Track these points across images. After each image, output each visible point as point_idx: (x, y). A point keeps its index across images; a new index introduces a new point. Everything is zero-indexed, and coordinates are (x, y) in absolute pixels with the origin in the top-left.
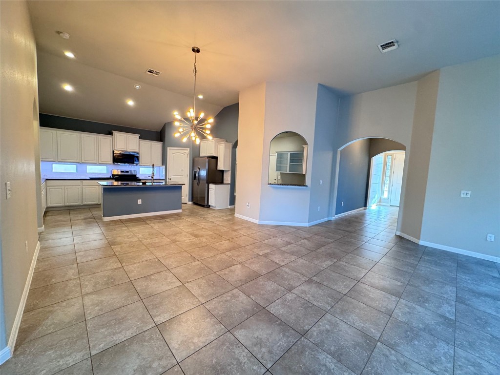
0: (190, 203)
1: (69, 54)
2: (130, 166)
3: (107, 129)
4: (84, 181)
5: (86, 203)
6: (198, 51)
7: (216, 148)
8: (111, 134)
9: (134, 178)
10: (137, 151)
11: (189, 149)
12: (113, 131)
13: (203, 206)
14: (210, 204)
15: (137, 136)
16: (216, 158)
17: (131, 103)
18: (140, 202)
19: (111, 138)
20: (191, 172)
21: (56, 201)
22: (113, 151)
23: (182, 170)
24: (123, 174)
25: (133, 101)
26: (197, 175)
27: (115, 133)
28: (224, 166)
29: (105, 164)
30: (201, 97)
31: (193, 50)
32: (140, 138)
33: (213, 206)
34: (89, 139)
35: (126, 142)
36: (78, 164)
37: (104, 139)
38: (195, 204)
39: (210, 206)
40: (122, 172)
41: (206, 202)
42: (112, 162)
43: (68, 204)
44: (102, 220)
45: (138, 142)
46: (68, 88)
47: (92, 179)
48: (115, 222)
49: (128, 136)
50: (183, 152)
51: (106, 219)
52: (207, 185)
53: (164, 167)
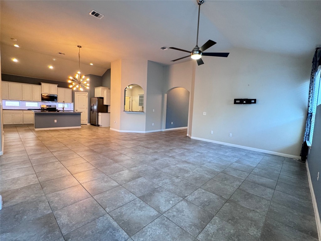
0: (89, 124)
1: (16, 46)
2: (52, 103)
3: (37, 81)
4: (24, 111)
5: (25, 123)
6: (81, 47)
7: (103, 93)
8: (40, 84)
9: (54, 109)
10: (57, 94)
11: (87, 93)
12: (41, 83)
13: (95, 125)
14: (99, 124)
15: (56, 86)
16: (103, 98)
17: (51, 67)
18: (56, 121)
19: (40, 87)
20: (89, 106)
21: (8, 121)
22: (42, 94)
23: (84, 105)
24: (48, 107)
25: (52, 66)
26: (92, 108)
27: (43, 84)
28: (107, 103)
29: (36, 101)
30: (91, 64)
31: (78, 46)
32: (58, 86)
33: (101, 126)
34: (27, 87)
35: (49, 89)
36: (21, 102)
37: (36, 87)
38: (92, 124)
39: (99, 125)
40: (47, 106)
41: (97, 123)
42: (41, 100)
43: (15, 123)
44: (34, 130)
45: (56, 89)
46: (15, 60)
47: (29, 110)
48: (42, 131)
49: (50, 85)
50: (84, 94)
51: (37, 129)
52: (97, 113)
53: (73, 103)
